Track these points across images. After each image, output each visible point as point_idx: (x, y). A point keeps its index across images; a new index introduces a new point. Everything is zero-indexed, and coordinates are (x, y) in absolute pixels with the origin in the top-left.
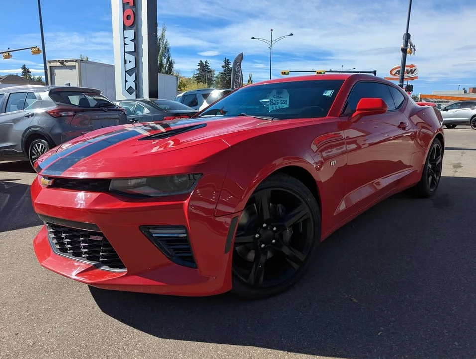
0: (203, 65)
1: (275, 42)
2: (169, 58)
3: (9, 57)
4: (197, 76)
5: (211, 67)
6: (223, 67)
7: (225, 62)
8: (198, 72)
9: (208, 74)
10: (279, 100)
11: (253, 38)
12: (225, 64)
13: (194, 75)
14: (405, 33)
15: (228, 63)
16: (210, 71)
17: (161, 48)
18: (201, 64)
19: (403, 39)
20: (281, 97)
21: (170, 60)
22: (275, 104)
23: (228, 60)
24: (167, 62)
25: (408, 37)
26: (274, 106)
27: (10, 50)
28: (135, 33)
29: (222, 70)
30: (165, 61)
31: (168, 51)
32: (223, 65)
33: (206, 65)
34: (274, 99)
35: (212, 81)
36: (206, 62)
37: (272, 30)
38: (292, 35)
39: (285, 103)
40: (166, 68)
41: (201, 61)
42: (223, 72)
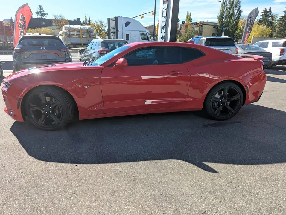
0: (267, 12)
2: (239, 8)
3: (143, 17)
4: (260, 20)
5: (273, 12)
16: (272, 16)
17: (235, 3)
18: (265, 11)
21: (240, 10)
24: (237, 12)
27: (144, 13)
28: (167, 5)
30: (236, 11)
31: (240, 4)
33: (269, 12)
36: (270, 9)
40: (235, 16)
41: (266, 9)
42: (283, 16)
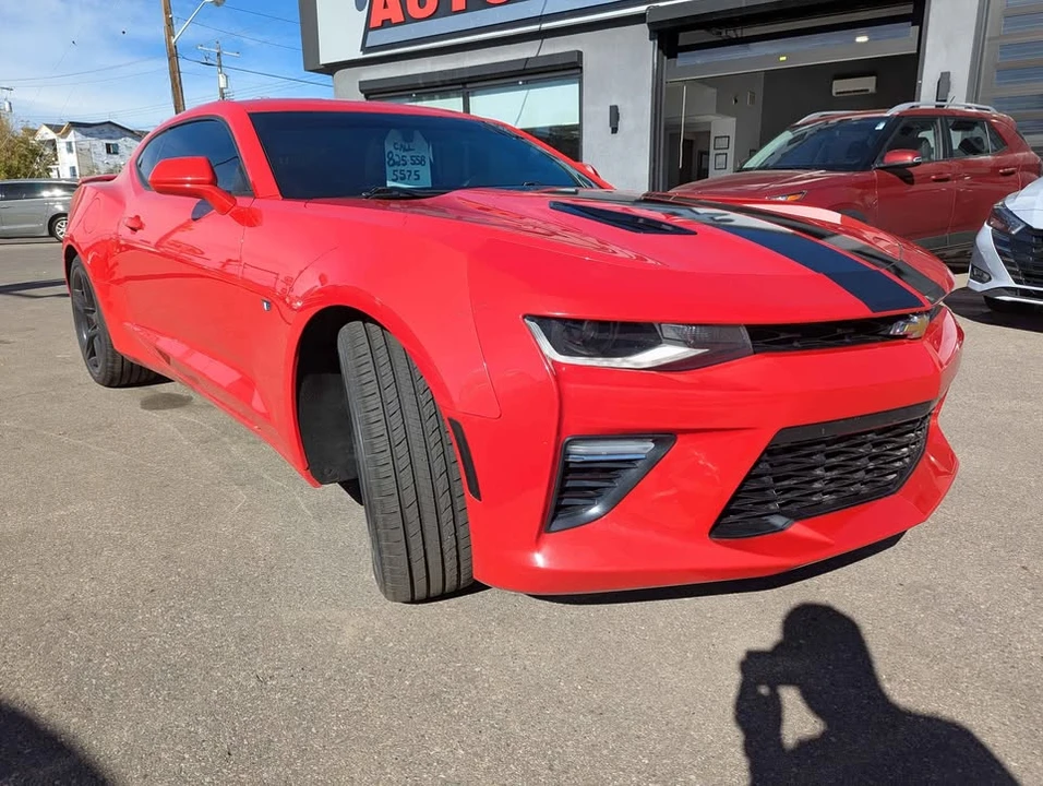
10: (408, 155)
20: (410, 150)
22: (398, 163)
26: (395, 168)
34: (393, 149)
39: (420, 163)
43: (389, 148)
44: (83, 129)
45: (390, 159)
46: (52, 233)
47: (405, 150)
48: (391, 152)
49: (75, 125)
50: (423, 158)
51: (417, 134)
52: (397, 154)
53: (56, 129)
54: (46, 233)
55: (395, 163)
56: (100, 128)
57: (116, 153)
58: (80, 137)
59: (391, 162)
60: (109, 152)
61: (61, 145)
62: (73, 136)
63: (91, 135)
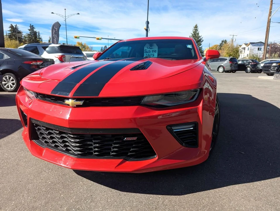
0: (14, 28)
1: (68, 17)
6: (29, 30)
7: (31, 27)
8: (10, 32)
9: (18, 34)
10: (151, 50)
11: (53, 13)
12: (31, 28)
13: (6, 34)
14: (147, 20)
15: (33, 27)
16: (20, 32)
18: (12, 27)
19: (146, 24)
20: (152, 48)
22: (148, 52)
23: (33, 26)
25: (148, 23)
26: (147, 53)
29: (29, 32)
32: (30, 28)
33: (16, 28)
34: (147, 49)
35: (22, 39)
36: (16, 26)
37: (65, 9)
38: (78, 14)
39: (155, 52)
41: (11, 25)
42: (29, 33)
43: (145, 48)
44: (253, 44)
45: (145, 51)
46: (218, 70)
47: (151, 49)
48: (146, 49)
49: (251, 43)
50: (156, 51)
51: (155, 44)
52: (148, 50)
53: (246, 44)
54: (217, 70)
55: (147, 52)
56: (257, 44)
57: (260, 50)
58: (252, 46)
59: (146, 52)
60: (258, 50)
61: (247, 48)
62: (250, 46)
63: (255, 46)
